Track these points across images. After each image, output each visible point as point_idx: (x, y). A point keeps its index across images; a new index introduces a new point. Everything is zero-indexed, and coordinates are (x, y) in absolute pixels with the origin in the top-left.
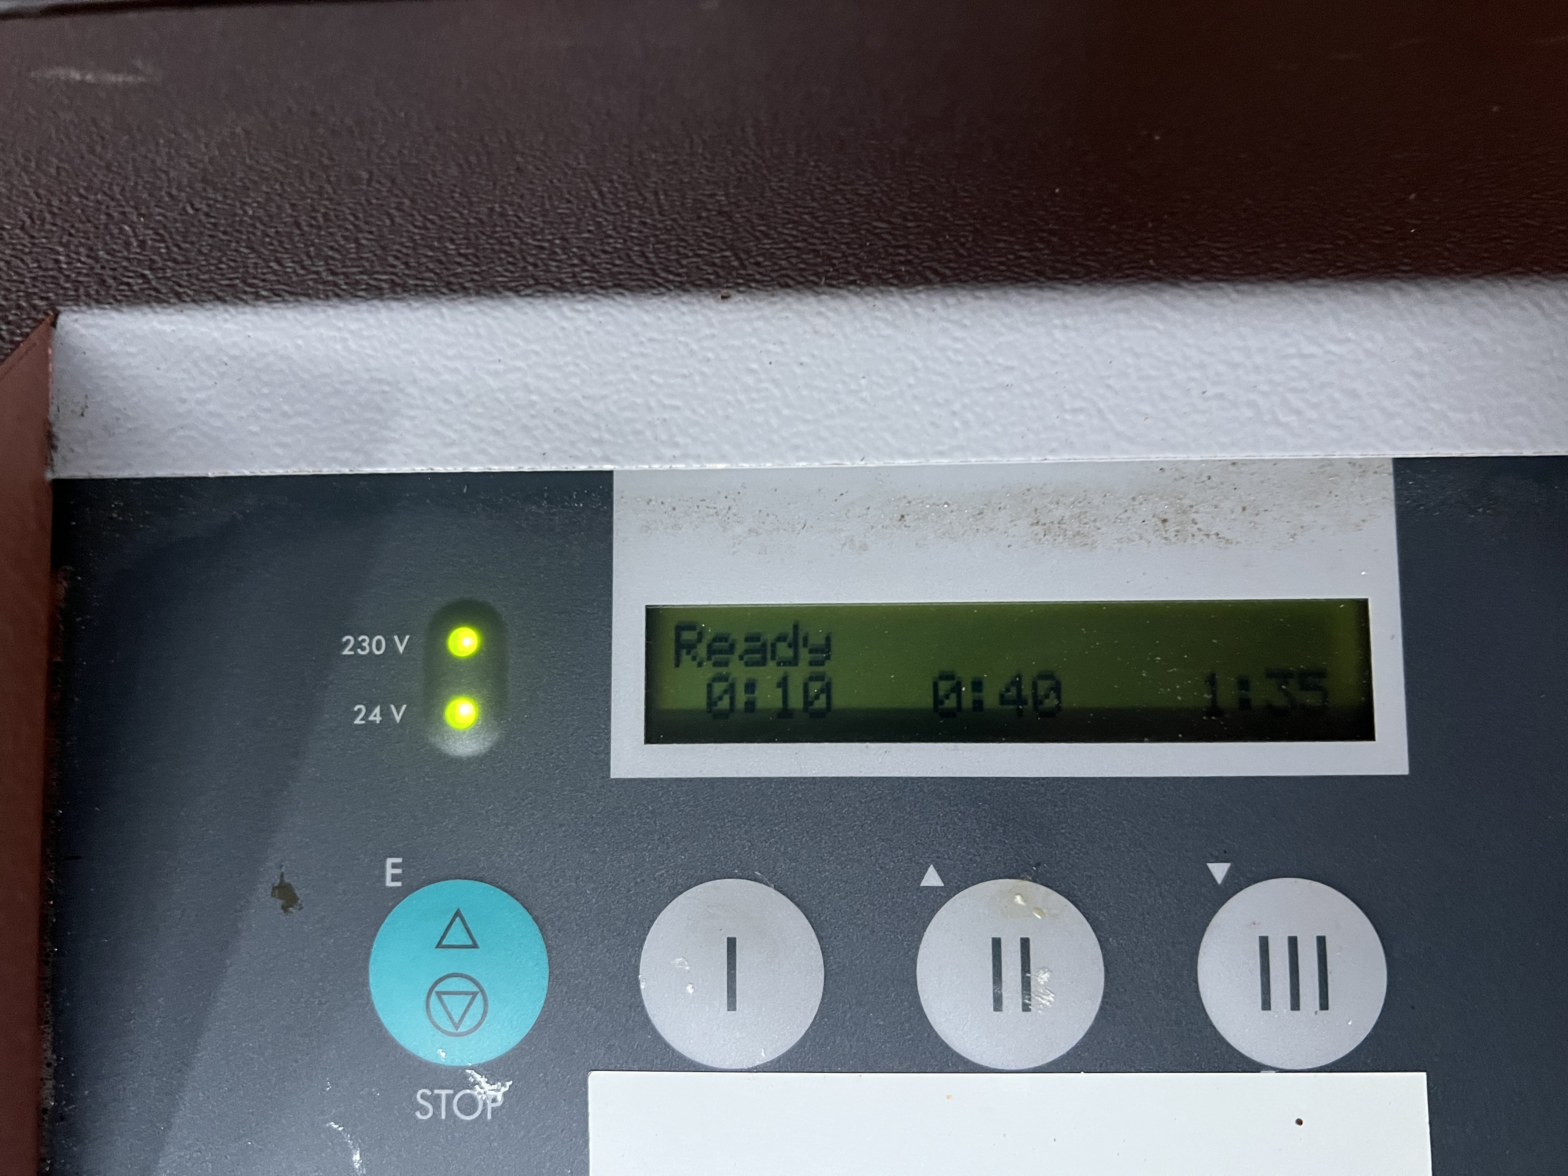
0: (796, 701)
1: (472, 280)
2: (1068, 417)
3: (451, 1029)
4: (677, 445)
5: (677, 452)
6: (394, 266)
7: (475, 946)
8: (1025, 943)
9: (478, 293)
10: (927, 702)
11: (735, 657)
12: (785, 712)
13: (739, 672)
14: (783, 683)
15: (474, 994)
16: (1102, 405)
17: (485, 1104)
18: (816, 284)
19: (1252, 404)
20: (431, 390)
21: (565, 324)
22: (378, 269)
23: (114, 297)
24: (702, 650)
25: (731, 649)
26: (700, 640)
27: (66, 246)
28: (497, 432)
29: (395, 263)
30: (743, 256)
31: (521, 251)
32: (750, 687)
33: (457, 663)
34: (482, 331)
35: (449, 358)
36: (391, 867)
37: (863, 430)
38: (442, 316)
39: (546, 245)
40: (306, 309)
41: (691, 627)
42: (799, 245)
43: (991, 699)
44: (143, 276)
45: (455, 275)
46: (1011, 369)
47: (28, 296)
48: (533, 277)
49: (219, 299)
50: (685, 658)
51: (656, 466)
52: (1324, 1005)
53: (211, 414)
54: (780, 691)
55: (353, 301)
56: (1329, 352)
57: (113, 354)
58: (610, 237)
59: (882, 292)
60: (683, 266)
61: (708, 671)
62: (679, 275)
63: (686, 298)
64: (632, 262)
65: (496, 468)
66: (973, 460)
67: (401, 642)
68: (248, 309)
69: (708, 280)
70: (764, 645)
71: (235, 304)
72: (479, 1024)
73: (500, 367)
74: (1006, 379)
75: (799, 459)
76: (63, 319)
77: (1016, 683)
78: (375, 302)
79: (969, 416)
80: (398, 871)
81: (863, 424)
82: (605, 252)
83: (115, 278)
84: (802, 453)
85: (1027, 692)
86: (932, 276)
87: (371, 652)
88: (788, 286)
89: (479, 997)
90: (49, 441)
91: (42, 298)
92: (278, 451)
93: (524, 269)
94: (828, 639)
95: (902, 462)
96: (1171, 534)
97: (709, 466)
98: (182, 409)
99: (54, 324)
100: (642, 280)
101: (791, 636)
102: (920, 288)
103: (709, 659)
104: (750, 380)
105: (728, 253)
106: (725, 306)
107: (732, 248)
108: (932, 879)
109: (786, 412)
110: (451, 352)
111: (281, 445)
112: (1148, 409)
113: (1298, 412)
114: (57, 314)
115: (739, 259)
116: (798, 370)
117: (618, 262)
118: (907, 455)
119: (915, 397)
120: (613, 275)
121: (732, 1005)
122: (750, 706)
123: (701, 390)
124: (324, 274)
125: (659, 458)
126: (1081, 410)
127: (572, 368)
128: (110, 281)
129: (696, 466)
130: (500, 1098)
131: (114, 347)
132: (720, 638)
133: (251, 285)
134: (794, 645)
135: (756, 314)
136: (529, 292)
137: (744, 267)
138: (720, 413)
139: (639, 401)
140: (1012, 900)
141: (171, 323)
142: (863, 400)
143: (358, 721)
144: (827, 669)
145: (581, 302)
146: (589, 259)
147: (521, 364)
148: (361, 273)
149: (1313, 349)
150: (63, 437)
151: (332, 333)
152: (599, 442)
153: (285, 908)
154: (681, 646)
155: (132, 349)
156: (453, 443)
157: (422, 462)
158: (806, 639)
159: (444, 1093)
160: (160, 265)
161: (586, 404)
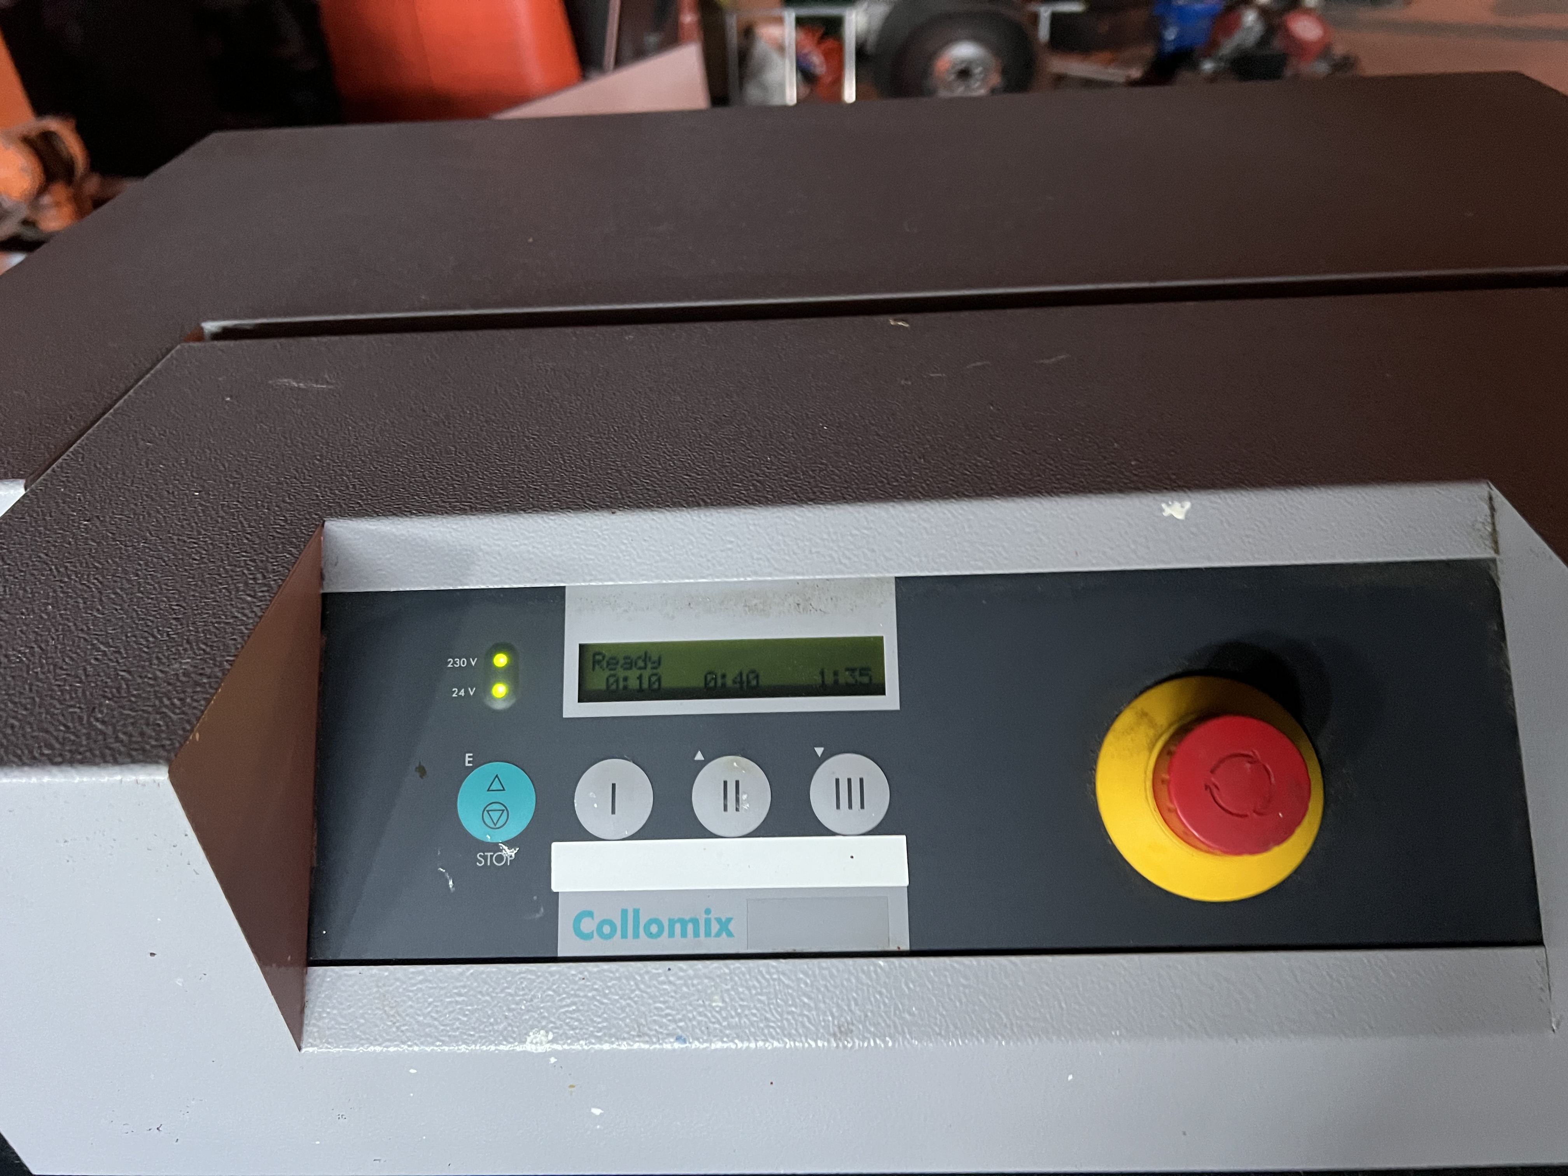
0: (645, 685)
1: (506, 505)
2: (755, 561)
3: (492, 826)
4: (592, 575)
5: (592, 578)
6: (471, 499)
7: (504, 790)
8: (737, 783)
9: (508, 512)
10: (702, 684)
11: (619, 666)
12: (641, 690)
13: (621, 673)
14: (640, 678)
15: (503, 811)
16: (769, 556)
17: (507, 858)
18: (652, 506)
19: (831, 556)
20: (487, 553)
21: (544, 525)
22: (464, 500)
23: (348, 513)
24: (604, 664)
25: (617, 663)
26: (603, 659)
27: (319, 487)
28: (516, 571)
29: (471, 497)
30: (624, 493)
31: (526, 491)
32: (626, 679)
33: (496, 668)
34: (510, 528)
35: (494, 539)
36: (468, 757)
37: (671, 567)
38: (493, 523)
39: (538, 487)
40: (434, 519)
41: (599, 654)
42: (649, 487)
43: (729, 682)
44: (358, 503)
45: (498, 503)
46: (731, 542)
47: (309, 513)
48: (532, 504)
49: (394, 514)
50: (597, 667)
51: (583, 584)
52: (862, 807)
53: (392, 564)
54: (638, 682)
55: (454, 515)
56: (864, 533)
57: (349, 539)
58: (567, 483)
59: (679, 510)
60: (597, 498)
61: (607, 673)
62: (594, 503)
63: (597, 513)
64: (575, 496)
65: (515, 586)
66: (717, 580)
67: (473, 660)
68: (408, 519)
69: (607, 505)
70: (632, 661)
71: (402, 517)
72: (504, 825)
73: (517, 543)
74: (730, 546)
75: (644, 580)
76: (326, 524)
77: (741, 674)
78: (464, 516)
79: (714, 562)
80: (471, 759)
81: (671, 565)
82: (564, 491)
83: (345, 504)
84: (644, 577)
85: (744, 678)
86: (701, 503)
87: (460, 666)
88: (640, 507)
89: (505, 811)
90: (322, 577)
91: (316, 514)
92: (422, 580)
93: (528, 500)
94: (660, 659)
95: (687, 581)
96: (801, 610)
97: (606, 583)
98: (379, 562)
99: (323, 525)
100: (579, 505)
101: (644, 657)
102: (696, 508)
103: (607, 666)
104: (623, 547)
105: (617, 492)
106: (613, 517)
107: (619, 489)
108: (699, 757)
109: (638, 560)
110: (496, 537)
111: (423, 577)
112: (787, 558)
113: (849, 559)
114: (324, 521)
115: (621, 494)
116: (644, 543)
117: (569, 496)
118: (689, 578)
119: (692, 554)
120: (566, 503)
121: (613, 812)
122: (625, 688)
123: (602, 552)
124: (440, 502)
125: (584, 581)
126: (761, 559)
127: (548, 543)
128: (344, 506)
129: (600, 584)
130: (513, 856)
131: (350, 536)
132: (613, 658)
133: (407, 508)
134: (645, 661)
135: (626, 520)
136: (530, 511)
137: (623, 498)
138: (610, 561)
139: (577, 557)
140: (733, 764)
141: (374, 525)
142: (670, 555)
143: (454, 695)
144: (659, 671)
145: (552, 515)
146: (556, 494)
147: (526, 542)
148: (457, 502)
149: (857, 532)
150: (327, 575)
151: (445, 530)
152: (559, 574)
153: (421, 777)
154: (595, 662)
155: (358, 537)
156: (496, 576)
157: (483, 584)
158: (650, 659)
159: (489, 854)
160: (364, 497)
161: (554, 558)
